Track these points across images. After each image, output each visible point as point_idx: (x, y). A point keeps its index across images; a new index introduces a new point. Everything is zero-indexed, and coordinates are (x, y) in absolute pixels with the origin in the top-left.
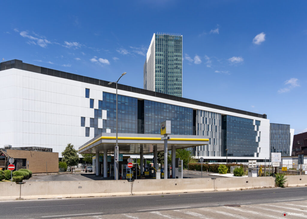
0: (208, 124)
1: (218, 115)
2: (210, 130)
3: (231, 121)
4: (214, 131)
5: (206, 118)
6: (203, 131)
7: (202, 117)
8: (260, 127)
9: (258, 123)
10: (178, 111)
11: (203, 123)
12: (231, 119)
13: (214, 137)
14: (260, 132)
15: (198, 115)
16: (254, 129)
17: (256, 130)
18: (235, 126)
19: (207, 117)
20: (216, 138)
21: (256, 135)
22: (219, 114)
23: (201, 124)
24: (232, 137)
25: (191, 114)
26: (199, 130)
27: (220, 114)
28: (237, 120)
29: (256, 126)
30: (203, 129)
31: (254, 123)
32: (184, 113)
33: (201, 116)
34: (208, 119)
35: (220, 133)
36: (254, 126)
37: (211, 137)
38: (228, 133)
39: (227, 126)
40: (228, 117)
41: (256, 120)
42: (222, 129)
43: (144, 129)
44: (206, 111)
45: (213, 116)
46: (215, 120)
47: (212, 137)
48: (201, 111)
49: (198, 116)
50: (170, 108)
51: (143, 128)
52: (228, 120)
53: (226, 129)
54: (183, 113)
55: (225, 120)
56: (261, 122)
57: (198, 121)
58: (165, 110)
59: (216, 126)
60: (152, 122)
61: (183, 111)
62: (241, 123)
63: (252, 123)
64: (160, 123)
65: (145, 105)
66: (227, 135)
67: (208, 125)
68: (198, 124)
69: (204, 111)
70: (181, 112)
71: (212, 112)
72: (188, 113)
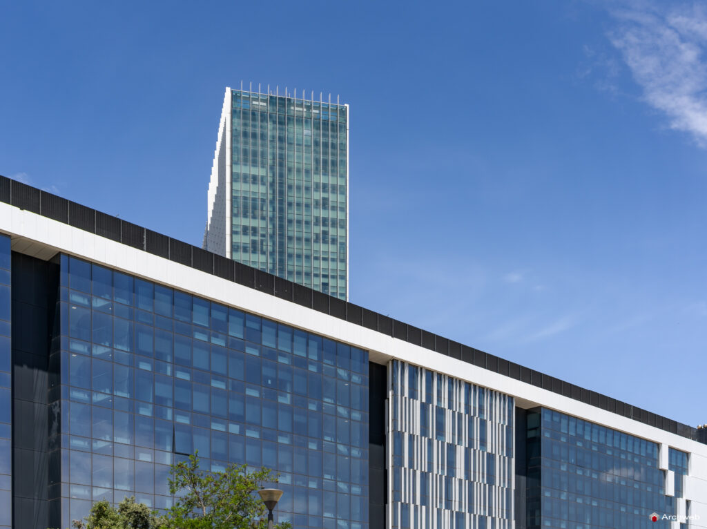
0: (448, 439)
1: (498, 403)
2: (460, 472)
3: (563, 440)
4: (480, 480)
5: (440, 412)
6: (424, 476)
7: (418, 403)
8: (688, 480)
9: (680, 460)
10: (283, 354)
11: (424, 432)
12: (564, 431)
13: (479, 511)
14: (688, 502)
15: (395, 389)
16: (662, 485)
17: (670, 490)
18: (580, 465)
19: (445, 405)
20: (490, 514)
21: (674, 512)
22: (504, 396)
23: (411, 437)
24: (565, 517)
25: (359, 380)
26: (401, 464)
27: (511, 398)
28: (587, 437)
29: (671, 475)
30: (421, 465)
31: (664, 463)
32: (320, 369)
33: (413, 395)
34: (448, 413)
35: (508, 490)
36: (664, 472)
37: (465, 509)
38: (546, 494)
39: (545, 463)
40: (546, 418)
41: (671, 449)
42: (517, 473)
43: (59, 430)
44: (440, 375)
45: (474, 403)
46: (483, 423)
47: (471, 510)
48: (415, 369)
49: (395, 396)
50: (236, 332)
51: (55, 424)
52: (546, 435)
53: (539, 477)
54: (312, 369)
55: (531, 434)
56: (693, 458)
57: (395, 420)
58: (199, 337)
59: (491, 457)
60: (112, 394)
61: (314, 357)
62: (609, 453)
63: (656, 461)
64: (170, 404)
65: (62, 289)
66: (546, 506)
67: (452, 448)
68: (399, 436)
69: (430, 373)
70: (303, 362)
71: (468, 385)
72: (342, 372)
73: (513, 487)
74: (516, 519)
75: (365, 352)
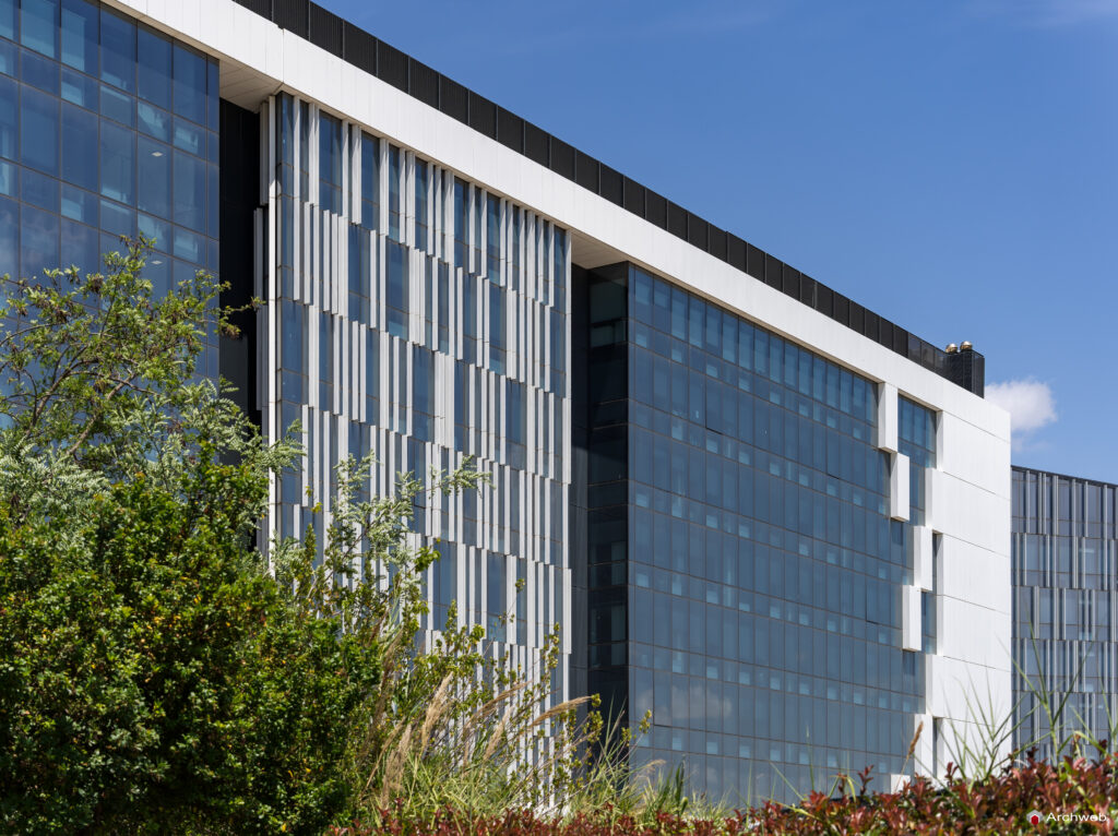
0: (416, 334)
1: (531, 241)
2: (444, 431)
3: (677, 357)
4: (490, 452)
5: (397, 255)
6: (358, 434)
7: (341, 226)
8: (936, 477)
11: (358, 310)
12: (678, 333)
13: (487, 540)
14: (936, 537)
15: (282, 175)
16: (882, 492)
17: (901, 508)
18: (711, 428)
19: (408, 236)
20: (515, 550)
21: (906, 567)
22: (544, 224)
23: (327, 320)
24: (680, 564)
25: (193, 144)
26: (302, 397)
27: (562, 232)
28: (728, 355)
29: (902, 464)
30: (350, 403)
31: (889, 437)
32: (92, 97)
33: (330, 201)
34: (416, 259)
35: (556, 483)
36: (887, 457)
37: (456, 534)
38: (639, 501)
40: (639, 296)
41: (903, 398)
42: (575, 443)
44: (396, 150)
45: (476, 239)
46: (497, 295)
47: (470, 539)
48: (334, 125)
49: (284, 198)
52: (639, 341)
53: (623, 456)
54: (71, 95)
55: (601, 338)
56: (947, 423)
57: (285, 267)
59: (516, 390)
61: (74, 60)
62: (775, 399)
63: (871, 427)
66: (638, 533)
67: (424, 358)
68: (294, 315)
69: (372, 141)
70: (48, 75)
71: (464, 185)
72: (147, 114)
73: (567, 479)
74: (572, 565)
75: (207, 62)
